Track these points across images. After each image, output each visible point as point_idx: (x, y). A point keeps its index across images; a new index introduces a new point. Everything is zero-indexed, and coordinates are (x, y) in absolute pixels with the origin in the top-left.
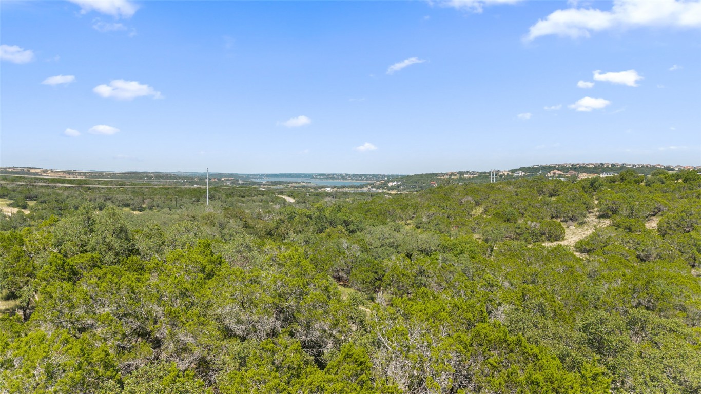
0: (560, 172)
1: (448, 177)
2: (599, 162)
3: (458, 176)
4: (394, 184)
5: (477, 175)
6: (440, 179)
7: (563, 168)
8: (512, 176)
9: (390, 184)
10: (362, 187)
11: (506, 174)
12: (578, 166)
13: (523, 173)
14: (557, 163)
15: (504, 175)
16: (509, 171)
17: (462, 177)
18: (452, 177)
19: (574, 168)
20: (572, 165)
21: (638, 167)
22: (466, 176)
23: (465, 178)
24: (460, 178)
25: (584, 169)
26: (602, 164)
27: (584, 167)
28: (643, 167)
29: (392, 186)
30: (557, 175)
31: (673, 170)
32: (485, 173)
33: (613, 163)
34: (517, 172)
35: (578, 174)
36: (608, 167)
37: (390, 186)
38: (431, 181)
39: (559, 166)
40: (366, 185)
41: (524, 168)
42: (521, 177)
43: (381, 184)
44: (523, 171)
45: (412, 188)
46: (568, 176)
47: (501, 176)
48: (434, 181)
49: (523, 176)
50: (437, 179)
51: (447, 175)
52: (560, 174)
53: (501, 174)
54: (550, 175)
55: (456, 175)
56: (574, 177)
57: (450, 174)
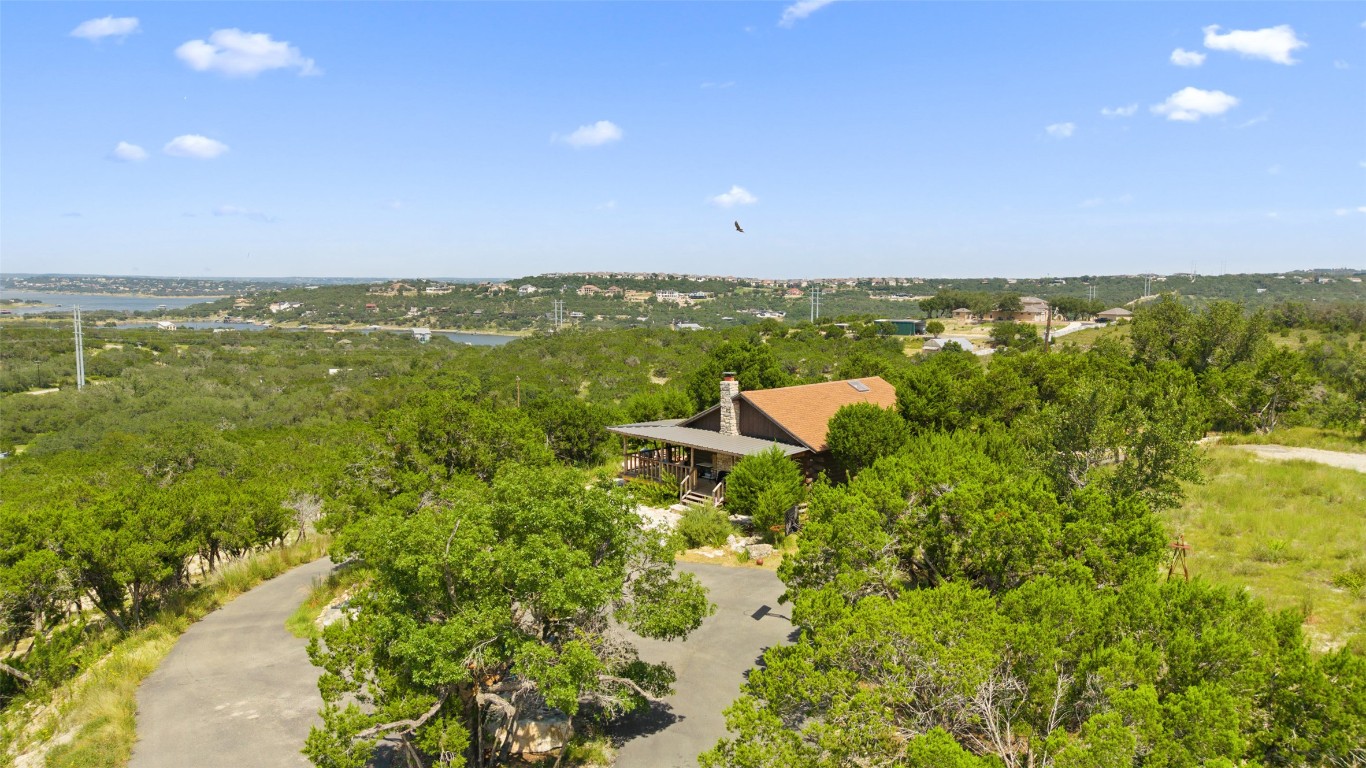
0: (595, 288)
2: (651, 272)
3: (414, 292)
4: (282, 307)
5: (450, 291)
6: (382, 298)
7: (595, 280)
8: (515, 293)
9: (275, 308)
10: (204, 311)
11: (503, 288)
12: (620, 277)
13: (533, 289)
14: (590, 271)
15: (501, 290)
16: (508, 282)
17: (423, 293)
18: (405, 294)
19: (613, 280)
20: (611, 276)
21: (704, 282)
22: (429, 291)
23: (430, 295)
24: (420, 295)
25: (630, 283)
26: (656, 275)
27: (627, 280)
28: (710, 280)
30: (591, 294)
31: (749, 285)
32: (464, 286)
33: (671, 273)
34: (524, 287)
35: (624, 290)
36: (664, 280)
37: (274, 311)
38: (365, 302)
39: (590, 276)
40: (213, 309)
41: (532, 277)
42: (531, 294)
44: (533, 285)
45: (331, 316)
46: (609, 296)
47: (496, 293)
48: (370, 302)
49: (535, 294)
50: (376, 297)
51: (393, 289)
52: (596, 292)
53: (496, 288)
54: (581, 292)
55: (410, 290)
56: (618, 297)
57: (397, 287)
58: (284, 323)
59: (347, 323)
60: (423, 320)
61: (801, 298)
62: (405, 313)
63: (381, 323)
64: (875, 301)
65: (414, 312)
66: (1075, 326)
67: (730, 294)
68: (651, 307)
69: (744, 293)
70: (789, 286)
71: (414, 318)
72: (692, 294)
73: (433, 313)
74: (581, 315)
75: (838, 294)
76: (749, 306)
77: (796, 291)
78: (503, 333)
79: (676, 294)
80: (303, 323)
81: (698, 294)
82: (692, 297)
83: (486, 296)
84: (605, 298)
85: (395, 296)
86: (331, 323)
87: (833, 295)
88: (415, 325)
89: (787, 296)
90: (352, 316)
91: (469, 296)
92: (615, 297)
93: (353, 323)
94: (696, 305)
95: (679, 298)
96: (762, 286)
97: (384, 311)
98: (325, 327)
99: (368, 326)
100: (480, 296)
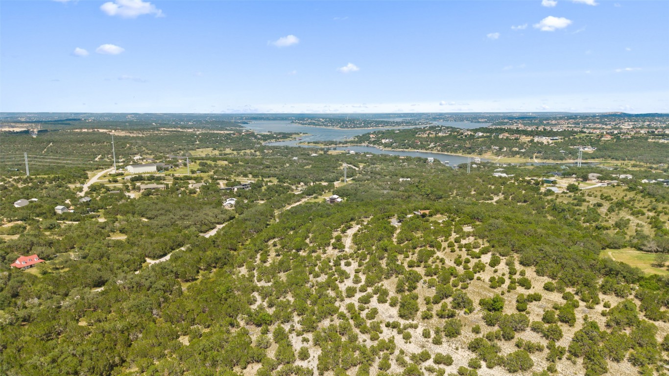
0: (508, 135)
1: (427, 135)
3: (434, 135)
4: (386, 141)
5: (448, 135)
6: (422, 137)
8: (474, 135)
9: (383, 141)
11: (469, 134)
12: (520, 129)
13: (482, 134)
15: (468, 135)
16: (471, 130)
17: (437, 135)
18: (430, 136)
20: (517, 129)
21: (561, 131)
22: (440, 134)
24: (436, 137)
25: (524, 132)
26: (537, 128)
27: (523, 130)
28: (565, 130)
29: (385, 143)
30: (505, 137)
31: (585, 133)
33: (545, 128)
34: (478, 133)
35: (520, 136)
36: (541, 131)
37: (383, 142)
38: (415, 140)
41: (483, 128)
42: (481, 137)
43: (376, 140)
44: (482, 132)
45: (402, 146)
46: (513, 139)
47: (466, 136)
48: (417, 140)
49: (483, 136)
50: (420, 137)
51: (426, 134)
52: (507, 137)
53: (466, 134)
54: (501, 137)
55: (432, 135)
56: (517, 139)
57: (428, 132)
59: (408, 148)
60: (435, 148)
61: (609, 140)
62: (429, 145)
63: (420, 149)
64: (651, 142)
65: (432, 144)
66: (600, 184)
67: (571, 137)
68: (530, 144)
69: (580, 138)
70: (607, 133)
71: (432, 147)
72: (552, 138)
73: (439, 146)
74: (497, 148)
75: (633, 137)
76: (579, 144)
77: (609, 137)
78: (464, 155)
79: (544, 138)
80: (393, 148)
81: (554, 138)
82: (552, 140)
83: (462, 137)
84: (511, 140)
85: (426, 137)
87: (628, 139)
88: (432, 150)
89: (603, 139)
90: (409, 146)
91: (455, 137)
92: (515, 139)
93: (410, 148)
94: (552, 143)
95: (545, 140)
96: (592, 133)
97: (422, 143)
98: (400, 150)
99: (415, 150)
100: (459, 137)
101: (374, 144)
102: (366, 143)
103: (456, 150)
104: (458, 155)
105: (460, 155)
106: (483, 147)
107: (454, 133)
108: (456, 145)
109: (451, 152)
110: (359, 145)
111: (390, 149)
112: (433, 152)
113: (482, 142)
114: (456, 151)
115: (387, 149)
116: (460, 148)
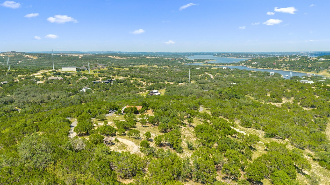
1: (283, 60)
4: (255, 63)
5: (299, 59)
6: (279, 61)
8: (317, 60)
9: (253, 63)
13: (324, 59)
15: (313, 60)
17: (291, 60)
23: (292, 61)
24: (289, 61)
29: (254, 64)
34: (321, 59)
37: (253, 64)
42: (322, 61)
43: (249, 63)
44: (324, 58)
45: (264, 66)
47: (311, 61)
48: (275, 62)
49: (324, 61)
53: (312, 59)
55: (287, 59)
57: (284, 58)
58: (253, 67)
59: (267, 67)
60: (285, 68)
63: (275, 68)
65: (284, 65)
71: (283, 67)
80: (257, 67)
83: (308, 61)
85: (282, 61)
86: (263, 68)
88: (283, 69)
90: (268, 66)
91: (303, 61)
93: (268, 68)
97: (277, 65)
98: (261, 68)
99: (271, 69)
100: (306, 61)
101: (247, 65)
102: (243, 64)
103: (300, 68)
104: (300, 72)
105: (302, 72)
106: (321, 68)
107: (303, 58)
108: (301, 66)
109: (296, 71)
110: (238, 65)
111: (255, 68)
112: (283, 70)
113: (322, 64)
114: (299, 70)
115: (253, 68)
116: (303, 67)
